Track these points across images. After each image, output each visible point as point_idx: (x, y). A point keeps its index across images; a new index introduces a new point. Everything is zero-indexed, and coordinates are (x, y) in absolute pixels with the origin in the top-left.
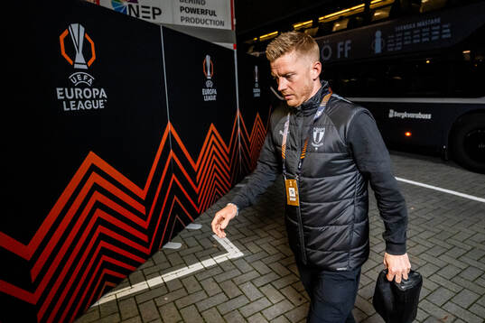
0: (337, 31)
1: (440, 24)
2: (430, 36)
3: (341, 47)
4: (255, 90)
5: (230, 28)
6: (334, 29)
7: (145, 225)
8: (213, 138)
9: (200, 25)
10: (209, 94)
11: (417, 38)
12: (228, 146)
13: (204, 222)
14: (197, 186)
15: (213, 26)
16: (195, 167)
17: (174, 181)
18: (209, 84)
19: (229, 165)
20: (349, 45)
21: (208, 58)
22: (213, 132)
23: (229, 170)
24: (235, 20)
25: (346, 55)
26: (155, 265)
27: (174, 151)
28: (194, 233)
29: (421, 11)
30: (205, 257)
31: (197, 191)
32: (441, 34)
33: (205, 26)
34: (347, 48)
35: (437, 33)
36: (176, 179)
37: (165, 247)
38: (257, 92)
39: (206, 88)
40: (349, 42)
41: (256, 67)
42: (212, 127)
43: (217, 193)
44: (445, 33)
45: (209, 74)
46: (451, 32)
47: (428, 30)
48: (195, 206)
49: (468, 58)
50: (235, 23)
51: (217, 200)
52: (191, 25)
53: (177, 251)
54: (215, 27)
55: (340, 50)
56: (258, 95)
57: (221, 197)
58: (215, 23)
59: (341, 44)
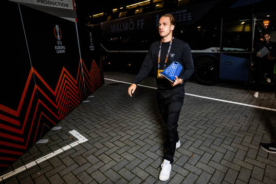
0: (137, 14)
1: (187, 13)
2: (182, 19)
3: (139, 23)
4: (91, 47)
5: (73, 9)
6: (136, 13)
7: (21, 132)
8: (65, 75)
9: (51, 6)
10: (60, 49)
11: (180, 19)
12: (76, 79)
13: (63, 124)
14: (57, 104)
15: (60, 7)
16: (55, 94)
17: (40, 103)
18: (59, 43)
19: (77, 91)
20: (143, 22)
21: (57, 27)
22: (64, 72)
23: (78, 93)
24: (75, 4)
25: (142, 28)
26: (31, 154)
27: (37, 85)
28: (57, 133)
29: (178, 5)
30: (64, 145)
31: (57, 107)
32: (187, 18)
33: (55, 6)
34: (143, 24)
35: (185, 17)
36: (41, 102)
37: (37, 143)
38: (92, 48)
39: (57, 45)
40: (143, 20)
41: (91, 33)
42: (64, 69)
43: (71, 108)
44: (189, 18)
45: (58, 37)
46: (192, 17)
47: (181, 15)
48: (56, 117)
49: (199, 30)
50: (75, 6)
51: (71, 111)
52: (45, 5)
53: (46, 144)
54: (62, 7)
55: (138, 24)
56: (93, 49)
57: (73, 109)
58: (62, 5)
59: (139, 21)
